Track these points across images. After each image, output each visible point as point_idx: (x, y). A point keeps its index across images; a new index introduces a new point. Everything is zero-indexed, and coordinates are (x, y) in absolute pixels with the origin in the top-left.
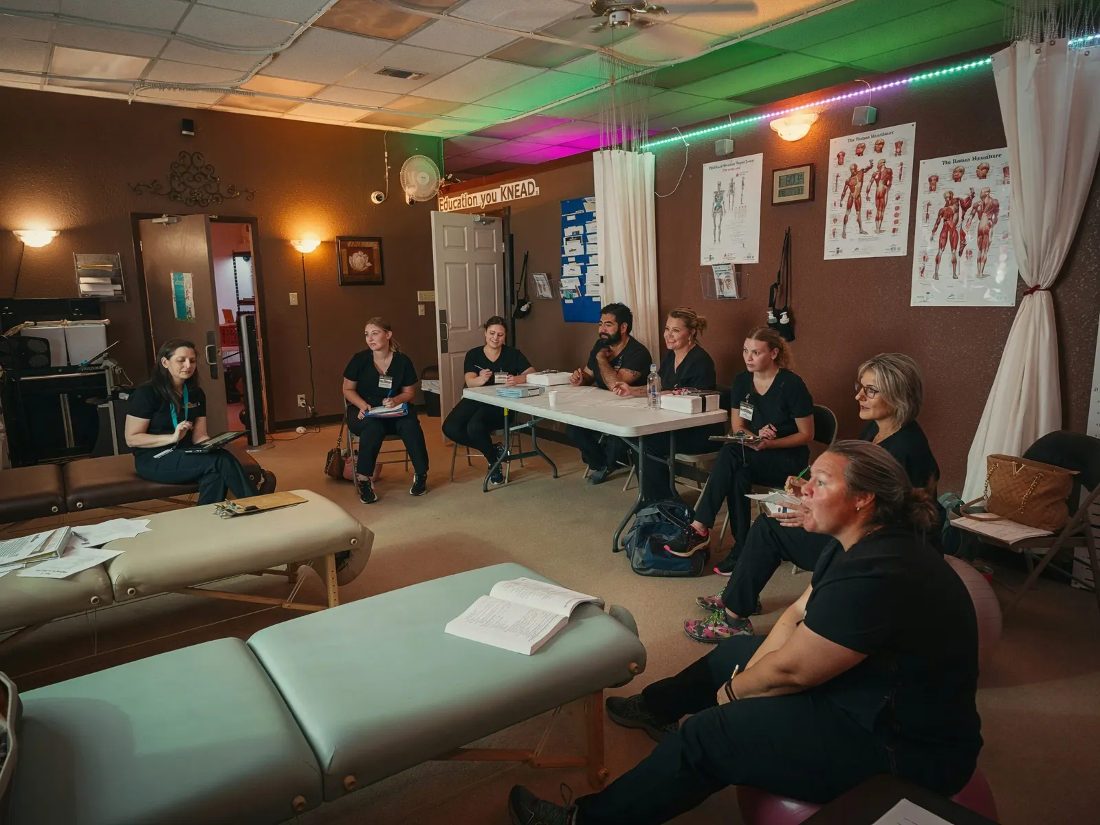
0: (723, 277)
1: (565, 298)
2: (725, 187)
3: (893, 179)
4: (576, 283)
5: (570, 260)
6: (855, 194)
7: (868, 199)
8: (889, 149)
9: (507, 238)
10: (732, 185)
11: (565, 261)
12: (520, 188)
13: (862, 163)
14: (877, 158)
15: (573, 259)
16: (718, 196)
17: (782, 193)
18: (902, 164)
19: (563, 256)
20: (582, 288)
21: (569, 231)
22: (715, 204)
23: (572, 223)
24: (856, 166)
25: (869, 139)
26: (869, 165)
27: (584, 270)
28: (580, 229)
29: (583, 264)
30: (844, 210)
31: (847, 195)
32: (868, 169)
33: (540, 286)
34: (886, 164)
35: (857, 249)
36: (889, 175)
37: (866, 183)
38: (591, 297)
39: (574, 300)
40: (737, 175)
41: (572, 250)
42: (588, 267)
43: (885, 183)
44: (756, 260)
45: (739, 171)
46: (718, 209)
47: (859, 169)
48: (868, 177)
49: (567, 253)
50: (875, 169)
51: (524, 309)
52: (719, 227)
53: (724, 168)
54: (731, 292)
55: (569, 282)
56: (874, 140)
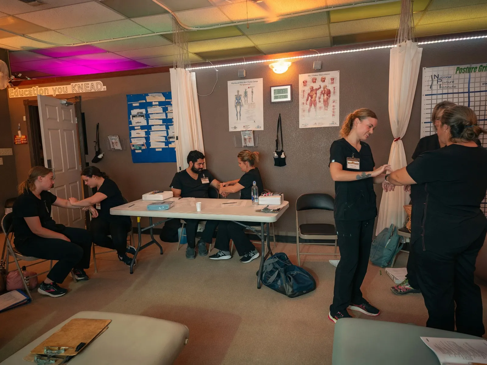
0: (246, 137)
1: (135, 150)
2: (242, 93)
3: (331, 94)
4: (143, 141)
5: (136, 128)
6: (313, 99)
7: (320, 101)
8: (328, 81)
9: (80, 115)
10: (246, 93)
11: (133, 128)
12: (90, 85)
13: (316, 86)
14: (323, 85)
15: (139, 127)
16: (238, 98)
17: (276, 97)
18: (334, 88)
19: (130, 126)
20: (148, 143)
21: (134, 112)
22: (236, 101)
23: (136, 108)
24: (312, 87)
25: (318, 76)
26: (319, 87)
27: (148, 133)
28: (144, 111)
29: (146, 130)
30: (308, 106)
31: (309, 100)
32: (319, 89)
33: (113, 143)
34: (327, 87)
35: (316, 123)
36: (329, 93)
37: (318, 95)
38: (154, 149)
39: (142, 150)
40: (249, 88)
41: (138, 122)
42: (151, 132)
43: (327, 95)
44: (262, 129)
45: (249, 86)
46: (238, 103)
47: (314, 88)
48: (319, 92)
49: (134, 124)
50: (322, 89)
51: (100, 156)
52: (240, 112)
53: (240, 84)
54: (251, 144)
55: (138, 140)
56: (320, 77)
